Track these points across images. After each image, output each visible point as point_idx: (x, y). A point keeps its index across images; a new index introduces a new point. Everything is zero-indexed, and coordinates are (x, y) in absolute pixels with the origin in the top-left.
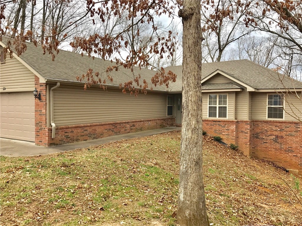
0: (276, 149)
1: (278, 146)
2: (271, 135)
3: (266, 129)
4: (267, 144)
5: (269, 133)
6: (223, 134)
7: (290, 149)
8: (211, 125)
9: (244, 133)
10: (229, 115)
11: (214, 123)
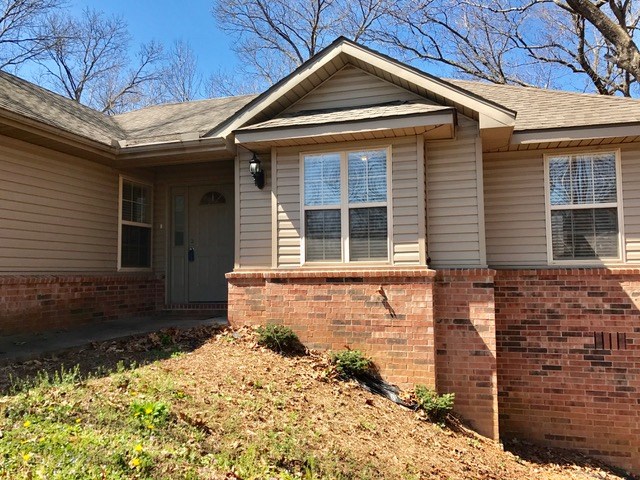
1: (608, 380)
3: (549, 305)
8: (318, 298)
9: (472, 328)
10: (398, 247)
11: (332, 287)
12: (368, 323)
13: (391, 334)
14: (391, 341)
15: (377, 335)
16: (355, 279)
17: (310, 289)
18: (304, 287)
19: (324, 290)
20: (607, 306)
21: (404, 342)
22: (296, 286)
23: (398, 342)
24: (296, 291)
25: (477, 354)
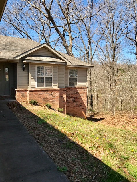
0: (74, 106)
1: (75, 104)
2: (72, 97)
3: (69, 93)
4: (69, 104)
5: (70, 96)
6: (50, 101)
7: (81, 104)
8: (40, 94)
9: (63, 98)
10: (54, 85)
11: (43, 92)
12: (49, 98)
13: (53, 100)
14: (53, 101)
15: (50, 100)
16: (47, 91)
17: (38, 93)
18: (37, 92)
19: (41, 93)
20: (76, 93)
21: (55, 101)
22: (35, 92)
23: (54, 101)
24: (35, 93)
25: (63, 102)
